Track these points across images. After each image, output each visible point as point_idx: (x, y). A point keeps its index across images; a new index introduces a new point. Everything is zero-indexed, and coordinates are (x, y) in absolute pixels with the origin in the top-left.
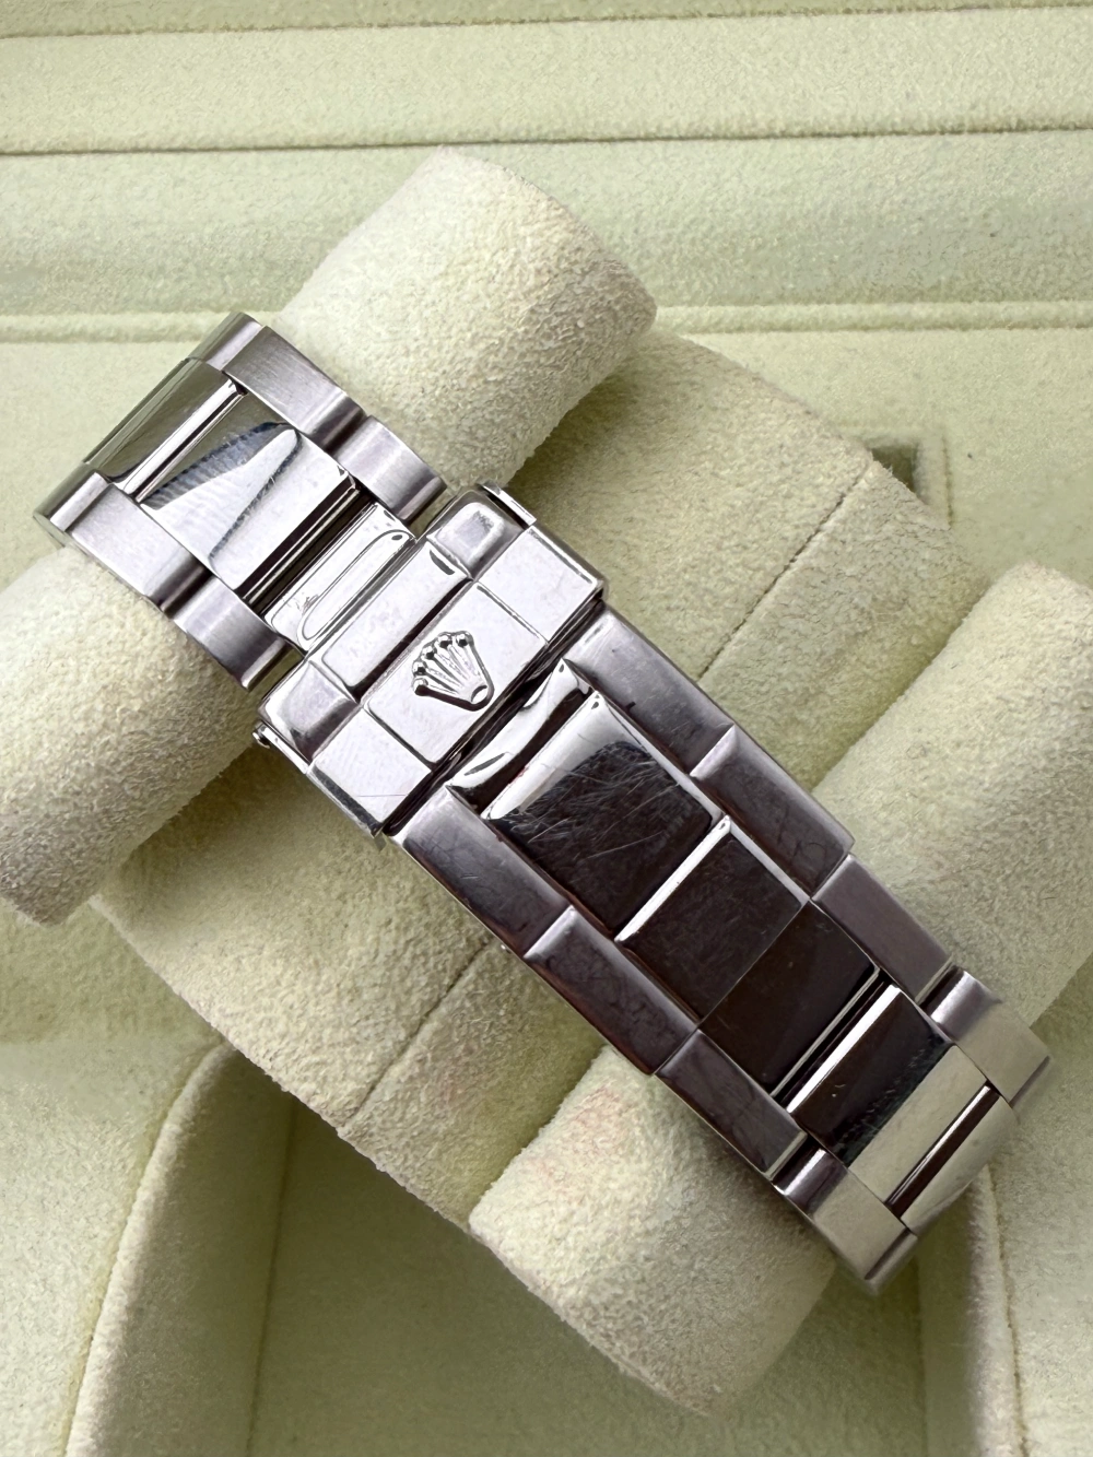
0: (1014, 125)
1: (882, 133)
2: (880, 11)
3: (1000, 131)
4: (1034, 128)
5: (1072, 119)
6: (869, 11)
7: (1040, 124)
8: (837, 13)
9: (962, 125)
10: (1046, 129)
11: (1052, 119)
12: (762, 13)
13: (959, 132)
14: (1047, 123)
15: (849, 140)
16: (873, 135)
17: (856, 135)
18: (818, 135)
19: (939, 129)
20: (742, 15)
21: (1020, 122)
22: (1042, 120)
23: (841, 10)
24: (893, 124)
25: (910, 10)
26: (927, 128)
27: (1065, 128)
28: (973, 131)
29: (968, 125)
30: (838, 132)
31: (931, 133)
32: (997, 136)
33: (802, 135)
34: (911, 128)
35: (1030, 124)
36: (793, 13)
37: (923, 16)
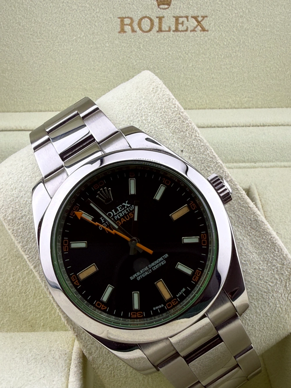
0: (262, 125)
1: (233, 126)
2: (226, 109)
3: (259, 126)
4: (266, 126)
5: (274, 123)
6: (224, 109)
7: (267, 125)
8: (217, 109)
9: (250, 125)
10: (269, 126)
11: (270, 124)
12: (200, 109)
13: (249, 126)
14: (269, 124)
15: (225, 128)
16: (230, 127)
17: (227, 127)
18: (218, 127)
19: (245, 125)
20: (196, 109)
21: (263, 124)
22: (268, 124)
23: (218, 108)
24: (235, 124)
25: (233, 109)
26: (242, 125)
27: (273, 126)
28: (253, 126)
29: (251, 125)
30: (222, 126)
31: (243, 126)
32: (258, 127)
33: (214, 127)
34: (239, 125)
35: (265, 125)
36: (207, 109)
37: (236, 109)
